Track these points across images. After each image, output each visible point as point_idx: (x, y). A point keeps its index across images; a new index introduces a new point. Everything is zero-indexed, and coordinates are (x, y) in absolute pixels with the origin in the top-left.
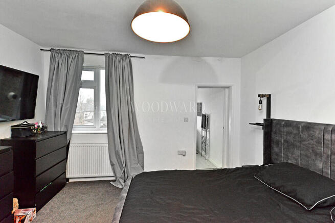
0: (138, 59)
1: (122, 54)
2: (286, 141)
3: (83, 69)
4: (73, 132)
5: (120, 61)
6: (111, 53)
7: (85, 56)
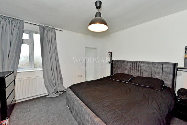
0: (59, 31)
1: (50, 27)
2: (118, 67)
3: (23, 32)
4: (17, 71)
5: (49, 31)
6: (43, 25)
7: (25, 24)
